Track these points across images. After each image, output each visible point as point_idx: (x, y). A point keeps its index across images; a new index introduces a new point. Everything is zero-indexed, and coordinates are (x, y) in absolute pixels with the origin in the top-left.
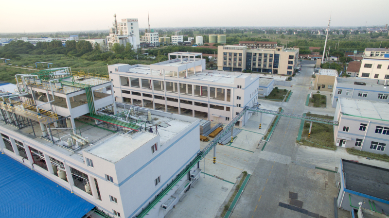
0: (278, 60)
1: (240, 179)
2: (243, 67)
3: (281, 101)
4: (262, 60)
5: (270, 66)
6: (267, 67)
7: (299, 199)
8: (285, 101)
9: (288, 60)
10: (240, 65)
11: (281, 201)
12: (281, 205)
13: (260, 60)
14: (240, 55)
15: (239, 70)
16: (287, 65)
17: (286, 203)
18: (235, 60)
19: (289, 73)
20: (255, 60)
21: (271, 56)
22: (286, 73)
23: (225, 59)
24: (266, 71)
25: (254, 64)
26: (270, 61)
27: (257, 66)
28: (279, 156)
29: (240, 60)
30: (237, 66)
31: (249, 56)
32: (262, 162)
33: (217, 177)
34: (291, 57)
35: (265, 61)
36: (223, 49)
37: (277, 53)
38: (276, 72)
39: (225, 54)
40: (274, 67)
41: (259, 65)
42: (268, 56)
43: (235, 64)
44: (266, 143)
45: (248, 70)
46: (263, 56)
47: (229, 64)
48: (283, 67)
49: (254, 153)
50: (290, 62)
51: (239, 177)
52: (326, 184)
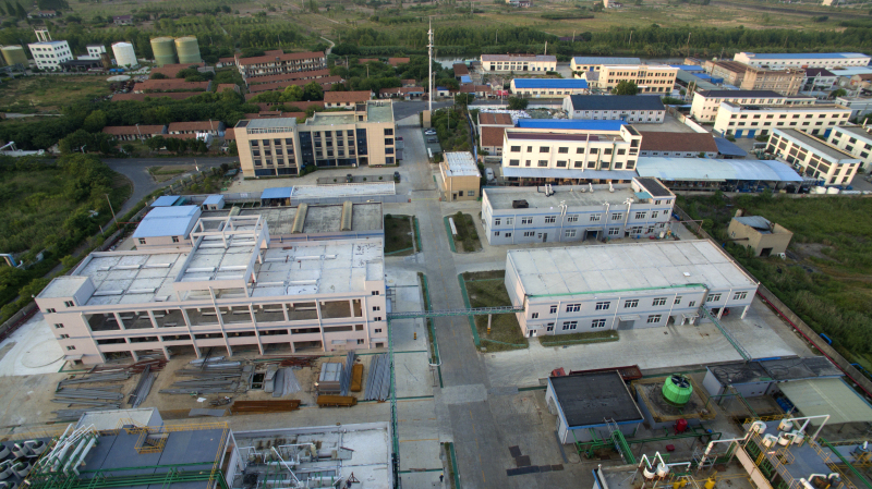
0: (365, 139)
1: (444, 457)
2: (298, 164)
3: (411, 252)
4: (335, 144)
5: (352, 152)
6: (347, 155)
7: (523, 454)
8: (419, 250)
9: (383, 137)
10: (292, 161)
11: (507, 467)
12: (511, 473)
13: (329, 144)
14: (289, 141)
15: (293, 171)
16: (383, 146)
17: (514, 467)
18: (279, 152)
19: (389, 161)
20: (318, 145)
21: (350, 133)
22: (384, 162)
23: (256, 153)
24: (344, 163)
25: (319, 153)
26: (351, 143)
27: (325, 156)
28: (469, 388)
29: (290, 152)
30: (287, 164)
31: (305, 138)
32: (454, 410)
33: (416, 470)
34: (388, 132)
35: (340, 144)
36: (249, 133)
37: (362, 125)
38: (364, 161)
39: (254, 143)
40: (359, 153)
41: (330, 153)
42: (345, 135)
43: (281, 162)
44: (439, 367)
45: (309, 167)
46: (334, 135)
47: (268, 162)
48: (376, 151)
49: (435, 398)
50: (388, 142)
51: (442, 455)
52: (540, 414)
